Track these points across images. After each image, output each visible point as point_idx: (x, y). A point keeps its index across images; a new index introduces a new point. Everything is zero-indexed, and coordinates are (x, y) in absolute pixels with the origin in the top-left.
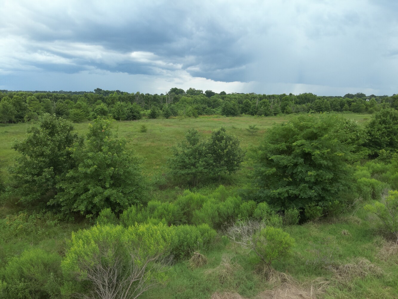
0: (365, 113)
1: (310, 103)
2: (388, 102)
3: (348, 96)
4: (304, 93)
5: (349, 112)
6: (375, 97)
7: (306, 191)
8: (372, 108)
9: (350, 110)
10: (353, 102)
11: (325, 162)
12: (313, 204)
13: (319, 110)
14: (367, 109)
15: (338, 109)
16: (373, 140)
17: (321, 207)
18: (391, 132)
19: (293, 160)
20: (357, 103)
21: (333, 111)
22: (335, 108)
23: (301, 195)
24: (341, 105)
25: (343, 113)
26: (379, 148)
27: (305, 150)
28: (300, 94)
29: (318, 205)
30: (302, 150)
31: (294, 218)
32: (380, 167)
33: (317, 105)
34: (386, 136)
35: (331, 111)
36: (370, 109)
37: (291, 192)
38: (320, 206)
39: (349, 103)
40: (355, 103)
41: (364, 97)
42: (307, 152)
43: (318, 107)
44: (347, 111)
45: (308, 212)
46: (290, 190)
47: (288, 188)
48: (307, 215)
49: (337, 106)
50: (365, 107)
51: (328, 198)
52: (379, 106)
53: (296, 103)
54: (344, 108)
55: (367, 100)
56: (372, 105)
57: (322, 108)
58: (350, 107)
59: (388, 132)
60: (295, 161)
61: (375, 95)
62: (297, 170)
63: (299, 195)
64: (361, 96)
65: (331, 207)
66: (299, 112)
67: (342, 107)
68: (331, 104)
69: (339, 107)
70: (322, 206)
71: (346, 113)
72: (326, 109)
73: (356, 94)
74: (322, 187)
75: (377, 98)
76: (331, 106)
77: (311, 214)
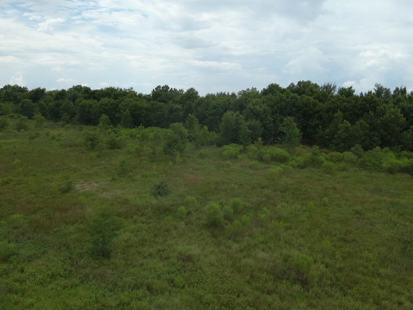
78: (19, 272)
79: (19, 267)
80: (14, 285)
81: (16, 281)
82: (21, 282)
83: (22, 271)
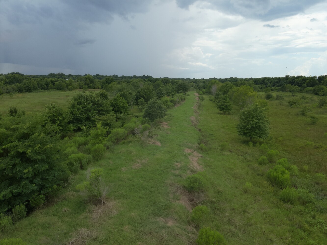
0: (66, 90)
1: (19, 84)
2: (82, 81)
3: (52, 75)
4: (12, 72)
5: (54, 90)
6: (72, 76)
7: (28, 186)
8: (71, 86)
9: (55, 88)
10: (56, 81)
11: (39, 157)
12: (36, 194)
13: (29, 89)
14: (67, 87)
15: (44, 88)
16: (75, 118)
17: (44, 195)
18: (87, 110)
19: (11, 162)
20: (59, 83)
21: (40, 90)
22: (42, 88)
23: (24, 191)
24: (47, 84)
25: (49, 91)
26: (80, 123)
27: (19, 151)
28: (8, 73)
29: (40, 194)
30: (17, 151)
31: (22, 213)
32: (83, 140)
33: (26, 85)
34: (84, 114)
35: (39, 89)
36: (70, 87)
37: (14, 191)
38: (42, 194)
39: (53, 83)
40: (57, 83)
41: (64, 76)
42: (21, 152)
43: (27, 86)
44: (52, 89)
45: (33, 203)
46: (14, 189)
47: (10, 188)
48: (33, 205)
49: (44, 86)
50: (66, 85)
51: (48, 186)
52: (76, 84)
53: (6, 83)
54: (49, 87)
55: (66, 79)
56: (71, 83)
57: (31, 87)
58: (54, 86)
59: (85, 110)
60: (13, 162)
61: (72, 74)
62: (16, 170)
63: (22, 191)
64: (61, 76)
65: (51, 191)
66: (9, 92)
67: (48, 86)
68: (38, 84)
69: (45, 86)
70: (44, 193)
71: (52, 91)
72: (34, 88)
73: (57, 73)
74: (41, 177)
75: (73, 77)
76: (38, 85)
77: (36, 204)
78: (311, 217)
79: (312, 213)
80: (305, 224)
81: (307, 222)
82: (311, 225)
83: (314, 217)
